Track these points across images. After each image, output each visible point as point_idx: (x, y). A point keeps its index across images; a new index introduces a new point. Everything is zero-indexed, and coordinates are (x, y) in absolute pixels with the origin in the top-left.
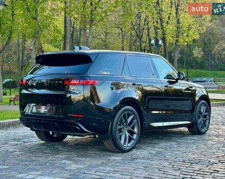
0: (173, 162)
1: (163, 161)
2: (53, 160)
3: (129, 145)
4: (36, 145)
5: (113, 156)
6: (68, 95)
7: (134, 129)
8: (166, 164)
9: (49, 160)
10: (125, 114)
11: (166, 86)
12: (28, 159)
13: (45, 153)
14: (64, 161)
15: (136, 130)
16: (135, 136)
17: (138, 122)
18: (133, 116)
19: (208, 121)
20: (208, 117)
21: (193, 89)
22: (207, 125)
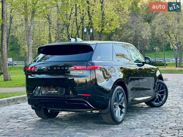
1: (155, 129)
2: (68, 133)
5: (111, 127)
8: (160, 131)
9: (65, 133)
10: (118, 92)
14: (78, 133)
15: (124, 105)
16: (123, 110)
17: (125, 98)
18: (122, 94)
19: (164, 96)
20: (165, 93)
21: (154, 70)
22: (163, 99)
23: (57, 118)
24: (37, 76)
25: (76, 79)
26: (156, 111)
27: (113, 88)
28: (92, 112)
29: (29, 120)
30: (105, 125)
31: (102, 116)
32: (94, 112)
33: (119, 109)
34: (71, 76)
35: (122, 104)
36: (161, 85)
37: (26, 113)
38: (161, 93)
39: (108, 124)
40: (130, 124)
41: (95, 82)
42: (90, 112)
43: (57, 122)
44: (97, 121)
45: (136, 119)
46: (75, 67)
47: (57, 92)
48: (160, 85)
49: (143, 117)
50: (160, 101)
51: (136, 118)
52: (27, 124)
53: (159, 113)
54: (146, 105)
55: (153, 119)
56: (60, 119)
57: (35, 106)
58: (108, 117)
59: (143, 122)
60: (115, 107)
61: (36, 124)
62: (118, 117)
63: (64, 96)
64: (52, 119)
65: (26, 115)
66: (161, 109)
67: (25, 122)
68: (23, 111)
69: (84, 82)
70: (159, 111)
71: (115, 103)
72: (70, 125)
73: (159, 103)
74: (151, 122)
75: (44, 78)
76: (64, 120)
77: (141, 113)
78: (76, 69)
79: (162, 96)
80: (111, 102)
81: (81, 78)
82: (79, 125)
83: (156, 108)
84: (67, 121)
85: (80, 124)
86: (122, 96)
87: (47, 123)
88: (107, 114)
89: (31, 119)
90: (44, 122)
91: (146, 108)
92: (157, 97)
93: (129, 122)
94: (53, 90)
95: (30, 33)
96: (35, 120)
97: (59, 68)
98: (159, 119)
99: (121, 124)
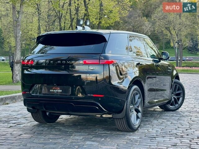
10: (134, 93)
15: (140, 109)
16: (140, 115)
17: (141, 100)
18: (139, 95)
19: (181, 99)
20: (182, 95)
21: (170, 68)
22: (180, 102)
23: (57, 123)
24: (34, 71)
25: (83, 76)
26: (172, 116)
27: (130, 88)
28: (101, 116)
29: (23, 125)
30: (118, 133)
31: (115, 121)
32: (104, 116)
33: (135, 113)
34: (77, 72)
35: (138, 107)
36: (178, 85)
37: (18, 116)
38: (177, 95)
39: (122, 131)
40: (148, 131)
41: (108, 80)
42: (100, 116)
43: (59, 128)
44: (106, 127)
45: (153, 126)
46: (84, 60)
47: (61, 91)
48: (176, 86)
49: (161, 123)
50: (176, 104)
51: (152, 123)
52: (22, 130)
53: (177, 118)
54: (159, 108)
55: (173, 126)
56: (62, 124)
57: (32, 107)
58: (122, 123)
59: (163, 129)
60: (131, 111)
61: (33, 129)
62: (134, 123)
63: (70, 96)
64: (51, 124)
65: (18, 119)
66: (178, 113)
67: (18, 127)
68: (14, 113)
69: (94, 80)
70: (177, 115)
71: (131, 106)
72: (75, 132)
73: (174, 107)
74: (172, 129)
75: (43, 73)
76: (66, 126)
77: (156, 118)
78: (85, 63)
79: (178, 99)
80: (127, 104)
81: (91, 75)
82: (86, 132)
83: (171, 112)
84: (71, 126)
85: (88, 130)
86: (139, 98)
87: (47, 128)
88: (122, 119)
89: (26, 124)
90: (43, 127)
91: (161, 112)
92: (173, 100)
93: (146, 129)
94: (56, 89)
95: (18, 24)
96: (31, 125)
97: (64, 62)
98: (180, 126)
99: (137, 131)
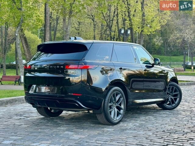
0: (155, 132)
1: (147, 131)
2: (57, 132)
3: (118, 118)
4: (37, 119)
5: (105, 128)
6: (67, 78)
7: (121, 106)
8: (151, 134)
9: (54, 132)
10: (114, 93)
11: (146, 70)
12: (35, 131)
13: (48, 126)
14: (66, 132)
16: (122, 111)
20: (179, 96)
21: (165, 72)
22: (176, 102)
45: (136, 121)
48: (173, 88)
50: (173, 104)
51: (138, 119)
55: (154, 122)
57: (31, 103)
60: (111, 108)
61: (35, 121)
62: (114, 118)
63: (55, 95)
67: (27, 120)
70: (168, 113)
73: (171, 106)
77: (147, 115)
78: (67, 68)
80: (104, 102)
86: (120, 97)
92: (170, 100)
93: (127, 123)
94: (46, 89)
95: (67, 33)
97: (51, 67)
98: (160, 122)
